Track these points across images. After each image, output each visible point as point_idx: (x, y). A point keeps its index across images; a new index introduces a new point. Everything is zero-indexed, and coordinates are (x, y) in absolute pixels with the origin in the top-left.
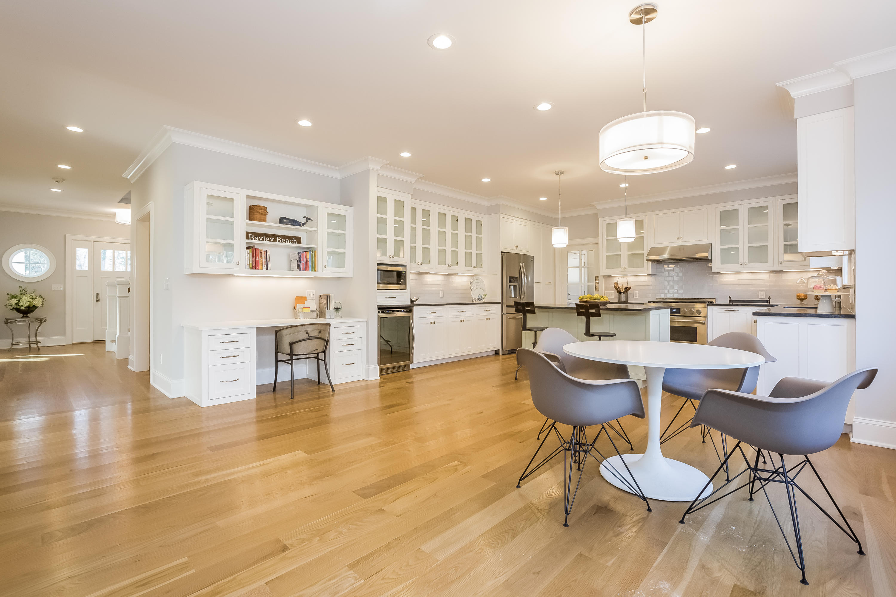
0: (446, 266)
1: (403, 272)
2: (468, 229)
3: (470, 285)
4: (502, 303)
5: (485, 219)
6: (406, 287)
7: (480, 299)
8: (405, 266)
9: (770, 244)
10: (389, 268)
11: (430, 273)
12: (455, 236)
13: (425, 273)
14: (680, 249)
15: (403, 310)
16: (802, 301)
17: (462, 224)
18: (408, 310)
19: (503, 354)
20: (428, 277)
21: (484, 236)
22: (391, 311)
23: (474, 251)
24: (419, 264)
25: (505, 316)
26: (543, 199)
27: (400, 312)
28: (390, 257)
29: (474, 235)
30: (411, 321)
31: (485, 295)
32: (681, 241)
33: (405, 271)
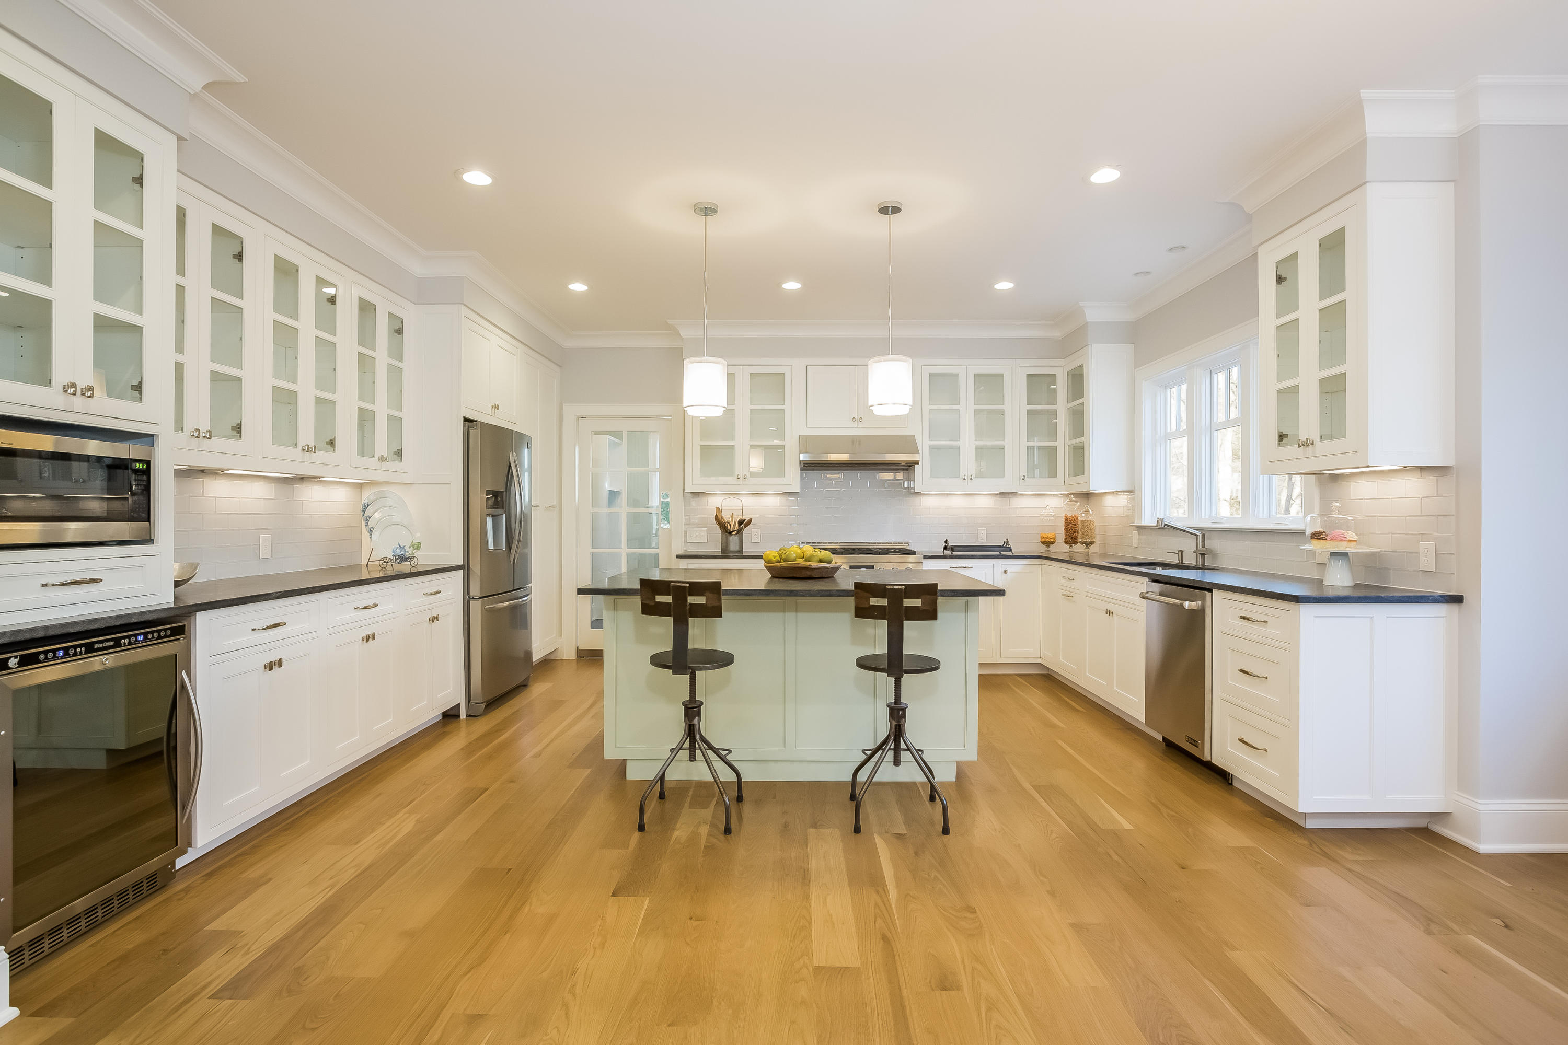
0: (299, 447)
1: (139, 466)
2: (366, 336)
3: (361, 513)
4: (466, 568)
5: (410, 314)
6: (149, 531)
7: (402, 559)
8: (149, 439)
9: (1007, 443)
10: (70, 444)
11: (230, 472)
12: (325, 349)
13: (202, 471)
14: (853, 442)
15: (145, 634)
16: (1048, 547)
17: (347, 314)
18: (165, 630)
19: (470, 716)
20: (216, 488)
21: (408, 366)
22: (80, 646)
23: (381, 409)
24: (198, 437)
25: (476, 606)
26: (578, 287)
27: (130, 643)
28: (70, 388)
29: (381, 354)
30: (184, 673)
31: (418, 547)
32: (860, 425)
33: (148, 463)
